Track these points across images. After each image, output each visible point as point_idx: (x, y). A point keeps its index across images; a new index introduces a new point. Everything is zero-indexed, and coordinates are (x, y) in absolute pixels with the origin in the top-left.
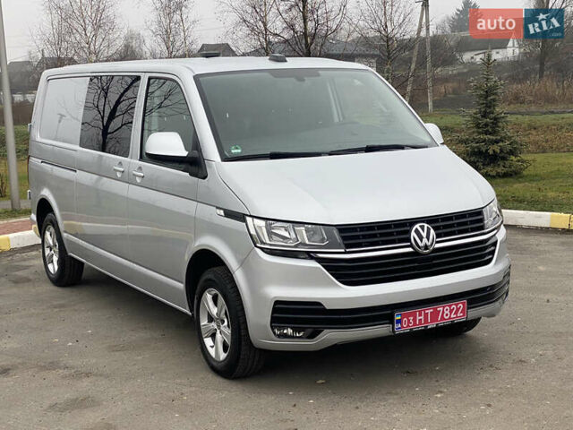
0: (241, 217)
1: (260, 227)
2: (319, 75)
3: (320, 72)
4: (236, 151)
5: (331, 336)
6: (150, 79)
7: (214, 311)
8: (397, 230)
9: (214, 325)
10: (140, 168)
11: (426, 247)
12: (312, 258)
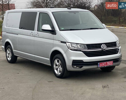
0: (65, 43)
1: (70, 45)
2: (78, 12)
3: (79, 12)
4: (63, 29)
5: (85, 68)
6: (40, 13)
7: (58, 64)
8: (98, 45)
9: (57, 67)
10: (38, 33)
11: (104, 49)
12: (81, 51)
